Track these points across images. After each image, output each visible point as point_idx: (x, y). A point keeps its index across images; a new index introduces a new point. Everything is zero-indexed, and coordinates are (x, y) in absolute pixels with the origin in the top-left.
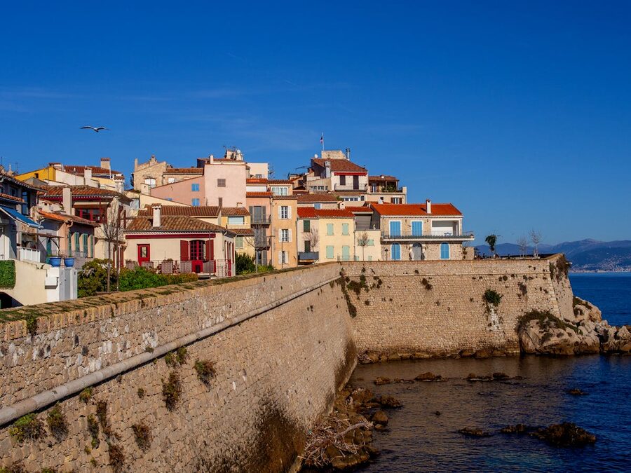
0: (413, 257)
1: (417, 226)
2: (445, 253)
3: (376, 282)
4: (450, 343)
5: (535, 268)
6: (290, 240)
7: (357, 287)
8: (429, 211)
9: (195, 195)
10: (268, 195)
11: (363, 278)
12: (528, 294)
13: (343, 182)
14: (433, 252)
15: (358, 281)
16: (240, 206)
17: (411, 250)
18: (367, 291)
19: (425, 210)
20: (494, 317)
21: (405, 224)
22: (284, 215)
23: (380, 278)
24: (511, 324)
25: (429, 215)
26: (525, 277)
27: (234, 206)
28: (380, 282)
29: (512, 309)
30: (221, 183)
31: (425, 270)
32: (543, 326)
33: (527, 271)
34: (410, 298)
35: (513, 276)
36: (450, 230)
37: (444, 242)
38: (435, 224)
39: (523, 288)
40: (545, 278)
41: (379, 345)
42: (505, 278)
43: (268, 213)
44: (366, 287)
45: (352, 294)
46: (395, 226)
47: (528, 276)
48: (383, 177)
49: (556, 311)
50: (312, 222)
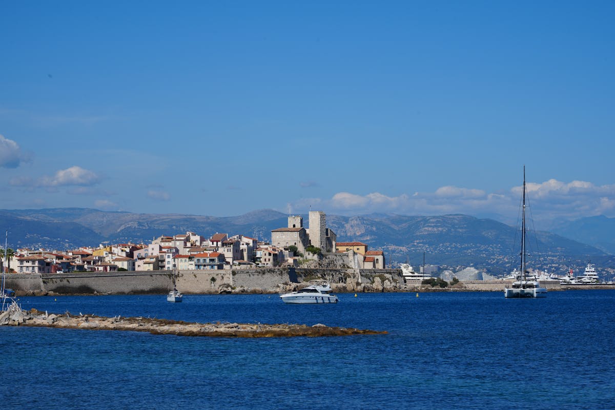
1: (204, 260)
4: (199, 291)
5: (227, 272)
8: (208, 256)
9: (146, 252)
12: (224, 279)
13: (213, 244)
18: (179, 277)
20: (213, 285)
24: (217, 287)
28: (183, 275)
29: (218, 283)
31: (195, 272)
33: (224, 273)
34: (190, 280)
37: (212, 265)
38: (210, 260)
42: (218, 275)
43: (165, 257)
46: (199, 260)
49: (232, 284)
50: (176, 259)
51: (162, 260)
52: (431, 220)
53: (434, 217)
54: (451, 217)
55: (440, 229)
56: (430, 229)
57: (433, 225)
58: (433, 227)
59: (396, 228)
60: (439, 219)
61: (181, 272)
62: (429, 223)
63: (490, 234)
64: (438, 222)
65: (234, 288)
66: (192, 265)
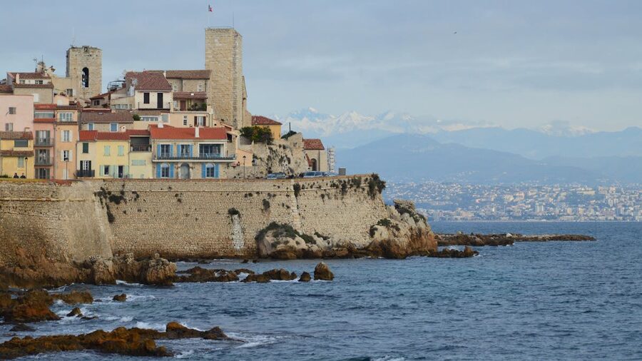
0: (180, 175)
3: (134, 196)
4: (195, 248)
5: (279, 187)
6: (71, 159)
7: (117, 199)
8: (197, 135)
10: (52, 121)
11: (122, 193)
12: (271, 209)
13: (147, 100)
14: (200, 172)
15: (118, 194)
16: (27, 130)
17: (179, 170)
18: (126, 202)
19: (194, 135)
20: (237, 228)
21: (174, 147)
22: (66, 138)
23: (138, 193)
24: (252, 234)
25: (197, 138)
26: (269, 194)
27: (22, 130)
28: (138, 196)
29: (255, 221)
30: (12, 111)
32: (276, 236)
33: (272, 190)
34: (163, 210)
35: (258, 193)
39: (266, 204)
40: (288, 196)
41: (133, 247)
42: (251, 195)
43: (52, 136)
44: (125, 200)
45: (112, 205)
46: (166, 148)
47: (272, 194)
48: (192, 94)
49: (297, 224)
50: (91, 146)
51: (44, 147)
61: (130, 186)
65: (308, 239)
66: (143, 163)
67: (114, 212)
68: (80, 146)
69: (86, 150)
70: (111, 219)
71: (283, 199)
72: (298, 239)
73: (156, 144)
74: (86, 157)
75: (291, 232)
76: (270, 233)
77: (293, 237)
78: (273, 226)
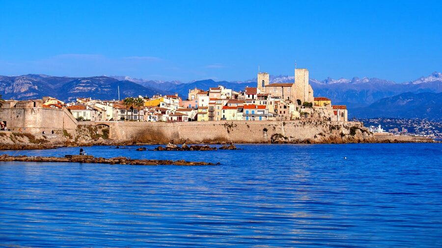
0: (252, 120)
1: (253, 112)
2: (261, 119)
3: (235, 125)
5: (278, 123)
6: (220, 115)
7: (230, 126)
9: (196, 103)
10: (214, 104)
11: (232, 124)
12: (276, 129)
13: (249, 97)
14: (257, 118)
16: (207, 106)
17: (251, 118)
18: (233, 127)
19: (256, 107)
20: (265, 135)
21: (250, 111)
22: (218, 108)
23: (237, 125)
24: (270, 137)
25: (257, 109)
29: (270, 133)
30: (203, 101)
31: (248, 123)
33: (276, 124)
34: (244, 129)
35: (272, 125)
36: (262, 113)
37: (260, 116)
38: (258, 111)
39: (274, 128)
41: (235, 140)
42: (270, 125)
43: (214, 108)
45: (229, 128)
46: (247, 112)
48: (264, 94)
49: (283, 134)
50: (226, 111)
51: (212, 111)
52: (83, 81)
53: (84, 79)
54: (98, 79)
55: (89, 88)
56: (81, 88)
57: (84, 85)
58: (84, 86)
59: (53, 87)
60: (88, 81)
61: (234, 123)
62: (81, 83)
63: (129, 93)
64: (88, 83)
65: (286, 138)
66: (240, 116)
67: (229, 130)
68: (222, 110)
69: (224, 112)
70: (228, 132)
71: (280, 127)
72: (283, 138)
73: (245, 110)
74: (224, 114)
75: (281, 136)
76: (275, 136)
77: (281, 137)
78: (277, 134)
